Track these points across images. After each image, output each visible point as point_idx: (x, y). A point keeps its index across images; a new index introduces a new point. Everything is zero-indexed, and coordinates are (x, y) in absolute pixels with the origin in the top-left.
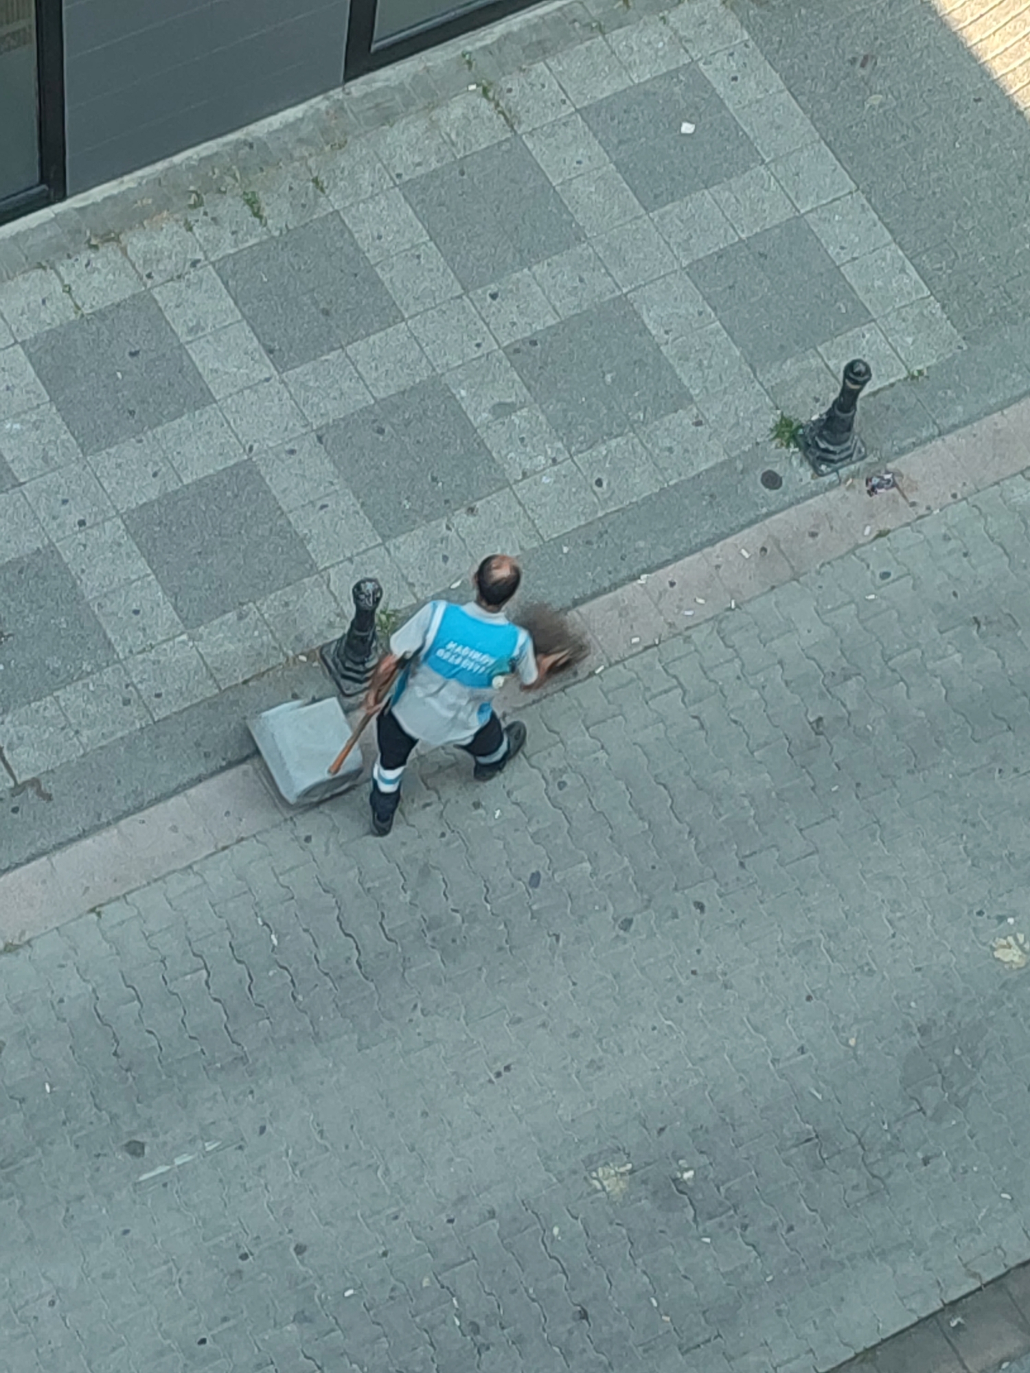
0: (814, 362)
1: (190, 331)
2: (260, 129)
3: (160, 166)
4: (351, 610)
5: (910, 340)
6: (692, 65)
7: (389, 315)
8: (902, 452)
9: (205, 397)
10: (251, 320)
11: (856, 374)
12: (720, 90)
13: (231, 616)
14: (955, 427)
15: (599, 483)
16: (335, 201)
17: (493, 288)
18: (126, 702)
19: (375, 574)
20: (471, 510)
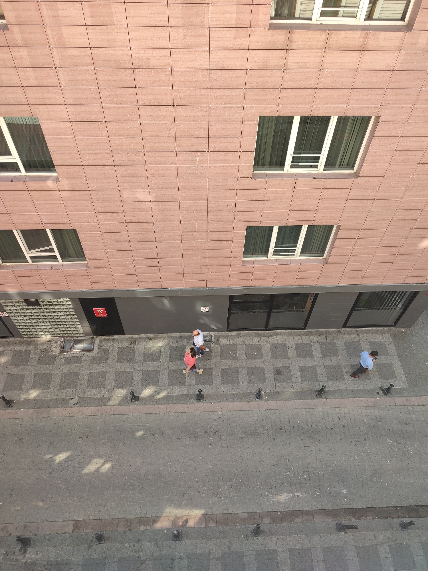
0: (388, 381)
1: (314, 349)
2: (330, 330)
3: (317, 330)
4: (321, 388)
5: (401, 383)
6: (384, 341)
7: (337, 356)
8: (396, 397)
9: (313, 357)
10: (321, 351)
11: (392, 386)
12: (386, 345)
13: (307, 383)
14: (404, 396)
15: (356, 385)
16: (335, 341)
17: (351, 357)
18: (292, 387)
19: (325, 384)
20: (339, 382)
